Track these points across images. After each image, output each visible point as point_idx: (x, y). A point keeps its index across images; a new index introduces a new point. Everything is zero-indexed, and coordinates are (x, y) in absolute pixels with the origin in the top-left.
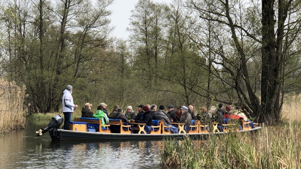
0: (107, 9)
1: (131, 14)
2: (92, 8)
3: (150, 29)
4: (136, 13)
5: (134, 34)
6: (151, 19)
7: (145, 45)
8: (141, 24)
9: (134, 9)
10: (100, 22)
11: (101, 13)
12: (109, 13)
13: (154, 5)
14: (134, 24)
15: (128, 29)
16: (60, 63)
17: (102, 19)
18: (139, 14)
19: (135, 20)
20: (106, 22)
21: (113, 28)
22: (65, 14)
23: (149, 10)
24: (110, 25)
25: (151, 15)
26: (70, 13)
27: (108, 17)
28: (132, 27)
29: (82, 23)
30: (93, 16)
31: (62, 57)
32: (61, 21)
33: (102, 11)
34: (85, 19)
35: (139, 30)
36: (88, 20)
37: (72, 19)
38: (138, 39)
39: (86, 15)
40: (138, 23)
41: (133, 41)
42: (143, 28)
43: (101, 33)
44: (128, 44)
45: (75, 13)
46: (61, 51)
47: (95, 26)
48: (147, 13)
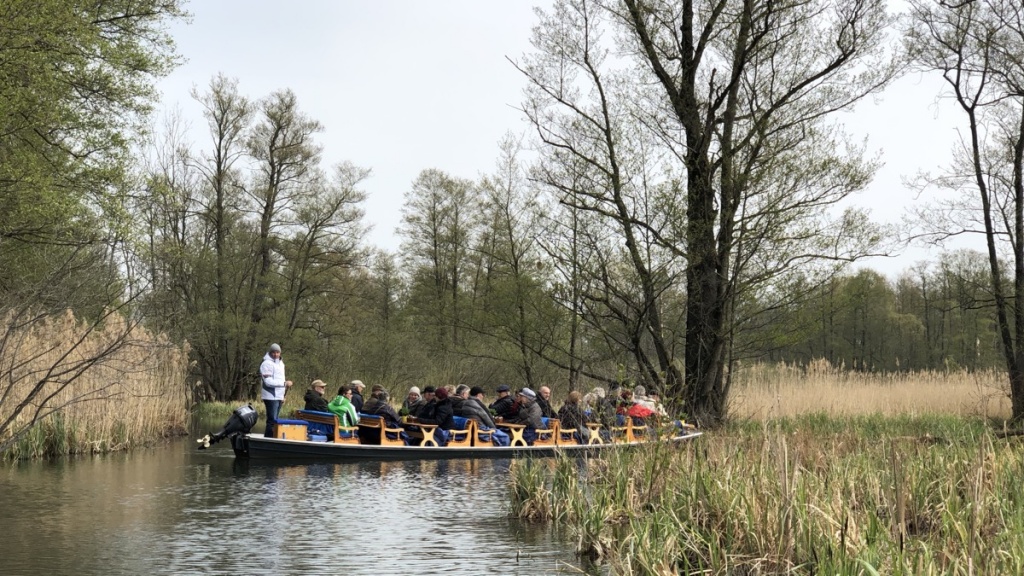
0: (358, 188)
1: (405, 201)
2: (326, 186)
3: (443, 231)
4: (415, 198)
5: (411, 241)
6: (446, 211)
7: (432, 263)
8: (424, 220)
9: (410, 189)
10: (342, 214)
11: (346, 196)
12: (361, 197)
13: (451, 183)
14: (410, 220)
15: (398, 231)
16: (259, 298)
17: (347, 208)
18: (420, 199)
19: (413, 212)
20: (355, 215)
21: (369, 228)
22: (270, 197)
23: (441, 192)
24: (363, 222)
25: (446, 203)
26: (279, 196)
27: (359, 206)
28: (407, 227)
29: (304, 217)
30: (328, 202)
31: (262, 285)
32: (262, 211)
33: (347, 193)
34: (313, 209)
35: (420, 233)
36: (318, 211)
37: (284, 207)
38: (419, 252)
39: (313, 200)
40: (419, 219)
41: (409, 255)
42: (430, 230)
43: (344, 238)
44: (397, 262)
45: (292, 196)
46: (262, 274)
47: (333, 222)
48: (437, 198)
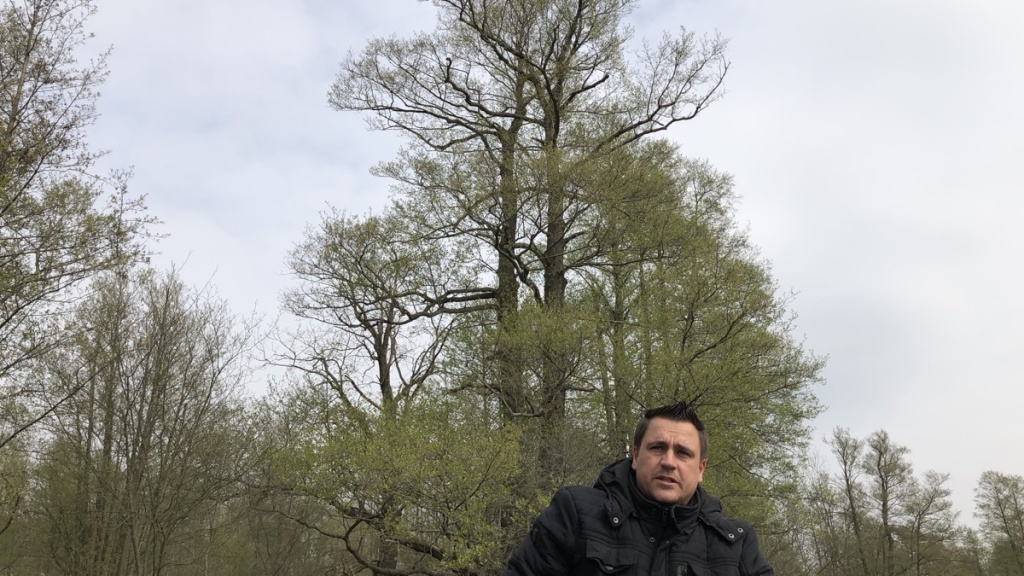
0: (944, 487)
1: (976, 494)
2: (920, 487)
3: (1009, 512)
4: (982, 491)
5: (986, 521)
6: (1007, 498)
7: (1005, 535)
8: (992, 505)
9: (977, 486)
10: (936, 506)
11: (937, 493)
12: (947, 493)
13: (1005, 478)
14: (982, 507)
15: (975, 515)
16: (891, 567)
17: (939, 501)
18: (986, 492)
19: (984, 501)
20: (946, 505)
21: (958, 514)
22: (884, 498)
23: (1000, 485)
24: (953, 510)
25: (1006, 493)
26: (890, 497)
27: (947, 499)
28: (981, 512)
29: (910, 510)
30: (924, 498)
31: (891, 558)
32: (881, 508)
33: (936, 491)
34: (914, 503)
35: (991, 514)
36: (918, 504)
37: (895, 504)
38: (994, 528)
39: (913, 497)
40: (989, 505)
41: (987, 531)
42: (998, 512)
43: (942, 522)
44: (980, 536)
45: (898, 497)
46: (890, 550)
47: (931, 511)
48: (998, 491)
